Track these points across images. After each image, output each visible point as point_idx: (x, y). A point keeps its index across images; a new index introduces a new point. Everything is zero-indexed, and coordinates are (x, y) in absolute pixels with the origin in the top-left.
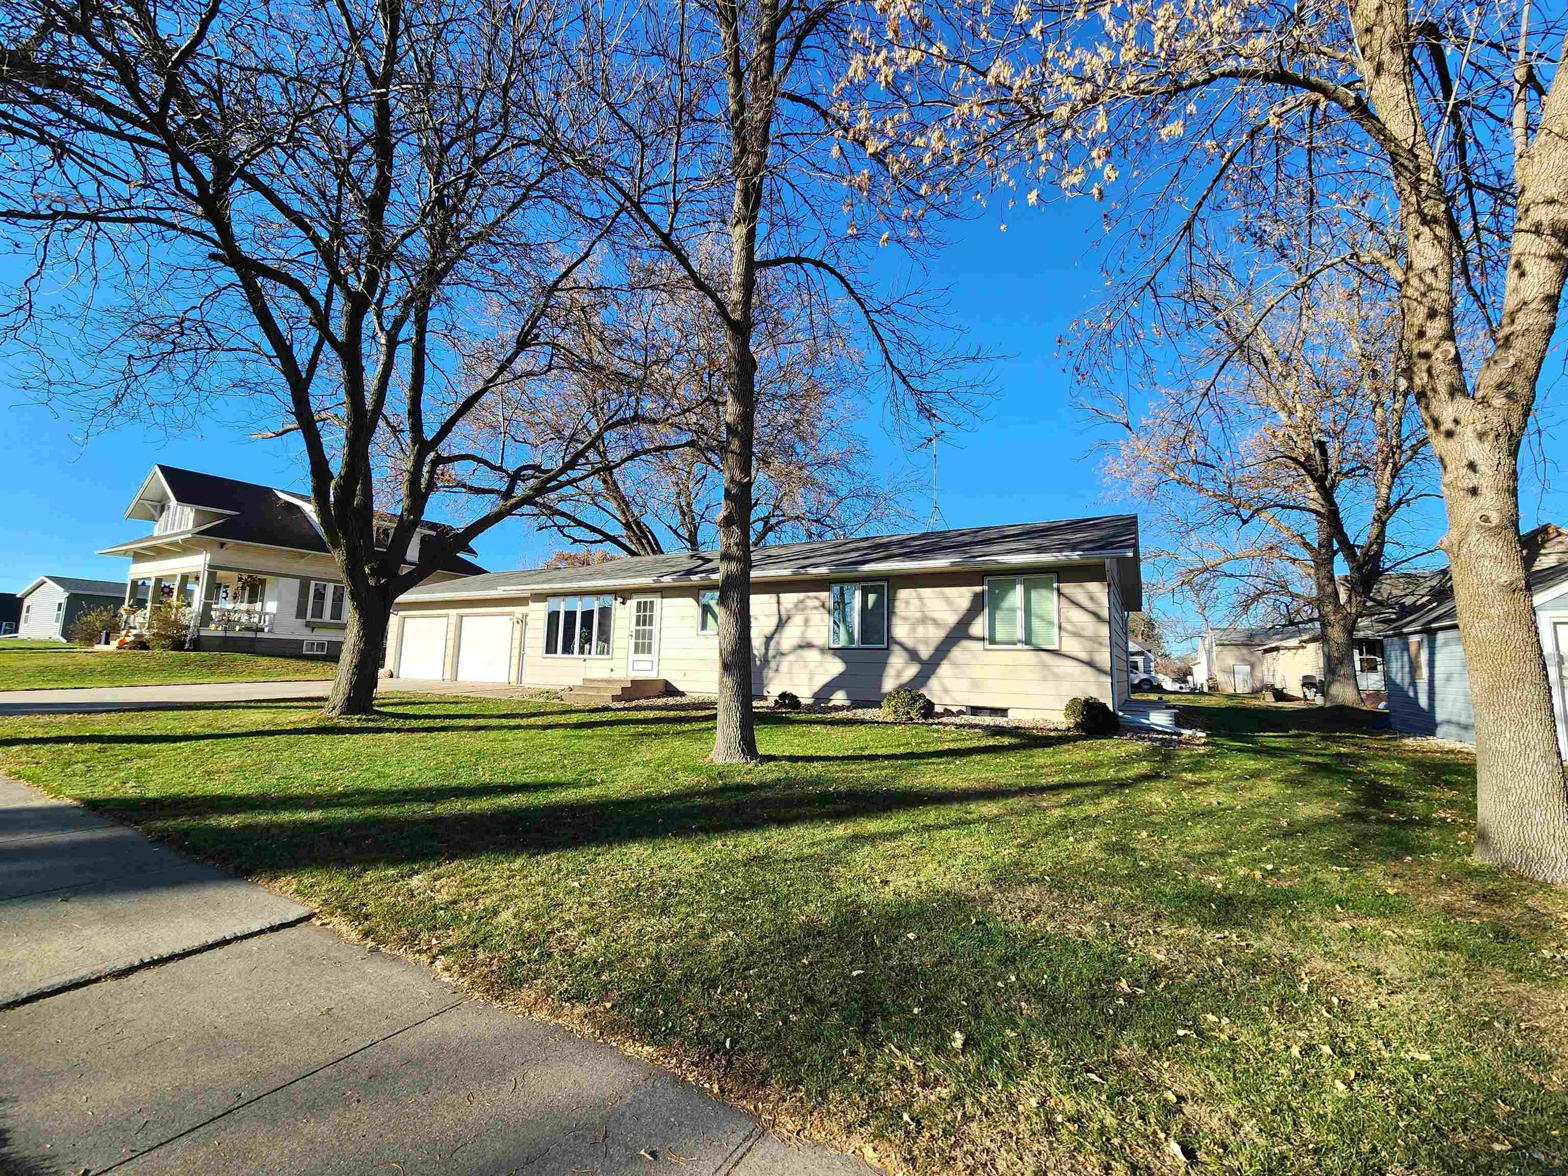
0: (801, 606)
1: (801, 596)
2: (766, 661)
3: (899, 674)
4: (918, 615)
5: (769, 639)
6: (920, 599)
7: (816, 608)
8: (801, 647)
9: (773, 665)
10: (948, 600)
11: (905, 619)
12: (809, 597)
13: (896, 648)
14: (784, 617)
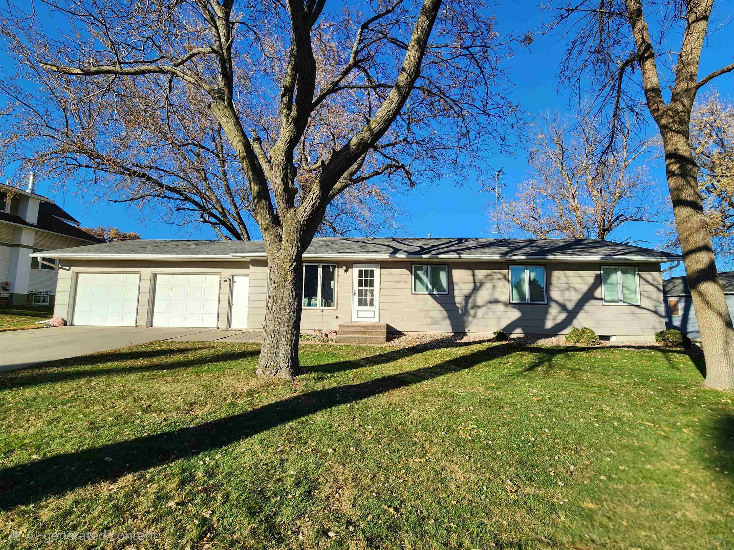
0: (489, 277)
1: (489, 271)
2: (466, 311)
3: (555, 318)
4: (566, 285)
5: (467, 298)
6: (566, 276)
7: (499, 279)
8: (491, 302)
9: (472, 312)
10: (582, 278)
11: (557, 287)
12: (495, 273)
13: (553, 304)
14: (478, 284)
